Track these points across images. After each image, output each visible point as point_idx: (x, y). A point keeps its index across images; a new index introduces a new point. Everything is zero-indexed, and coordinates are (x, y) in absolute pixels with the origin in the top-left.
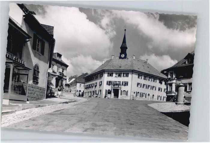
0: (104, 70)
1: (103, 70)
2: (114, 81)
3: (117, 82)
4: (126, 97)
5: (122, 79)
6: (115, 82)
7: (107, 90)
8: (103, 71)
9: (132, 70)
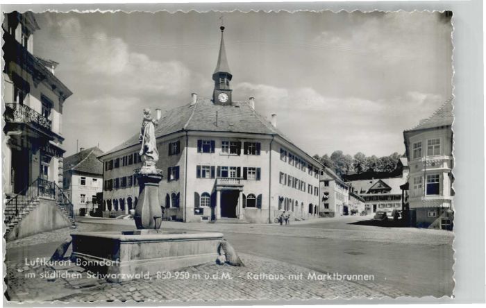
0: (187, 131)
1: (183, 130)
2: (219, 167)
3: (226, 168)
4: (256, 212)
5: (243, 160)
6: (223, 168)
7: (200, 194)
8: (184, 133)
9: (274, 136)
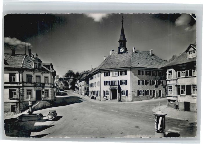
1: (98, 70)
2: (111, 81)
3: (114, 81)
4: (125, 97)
5: (120, 78)
7: (105, 91)
9: (130, 67)
